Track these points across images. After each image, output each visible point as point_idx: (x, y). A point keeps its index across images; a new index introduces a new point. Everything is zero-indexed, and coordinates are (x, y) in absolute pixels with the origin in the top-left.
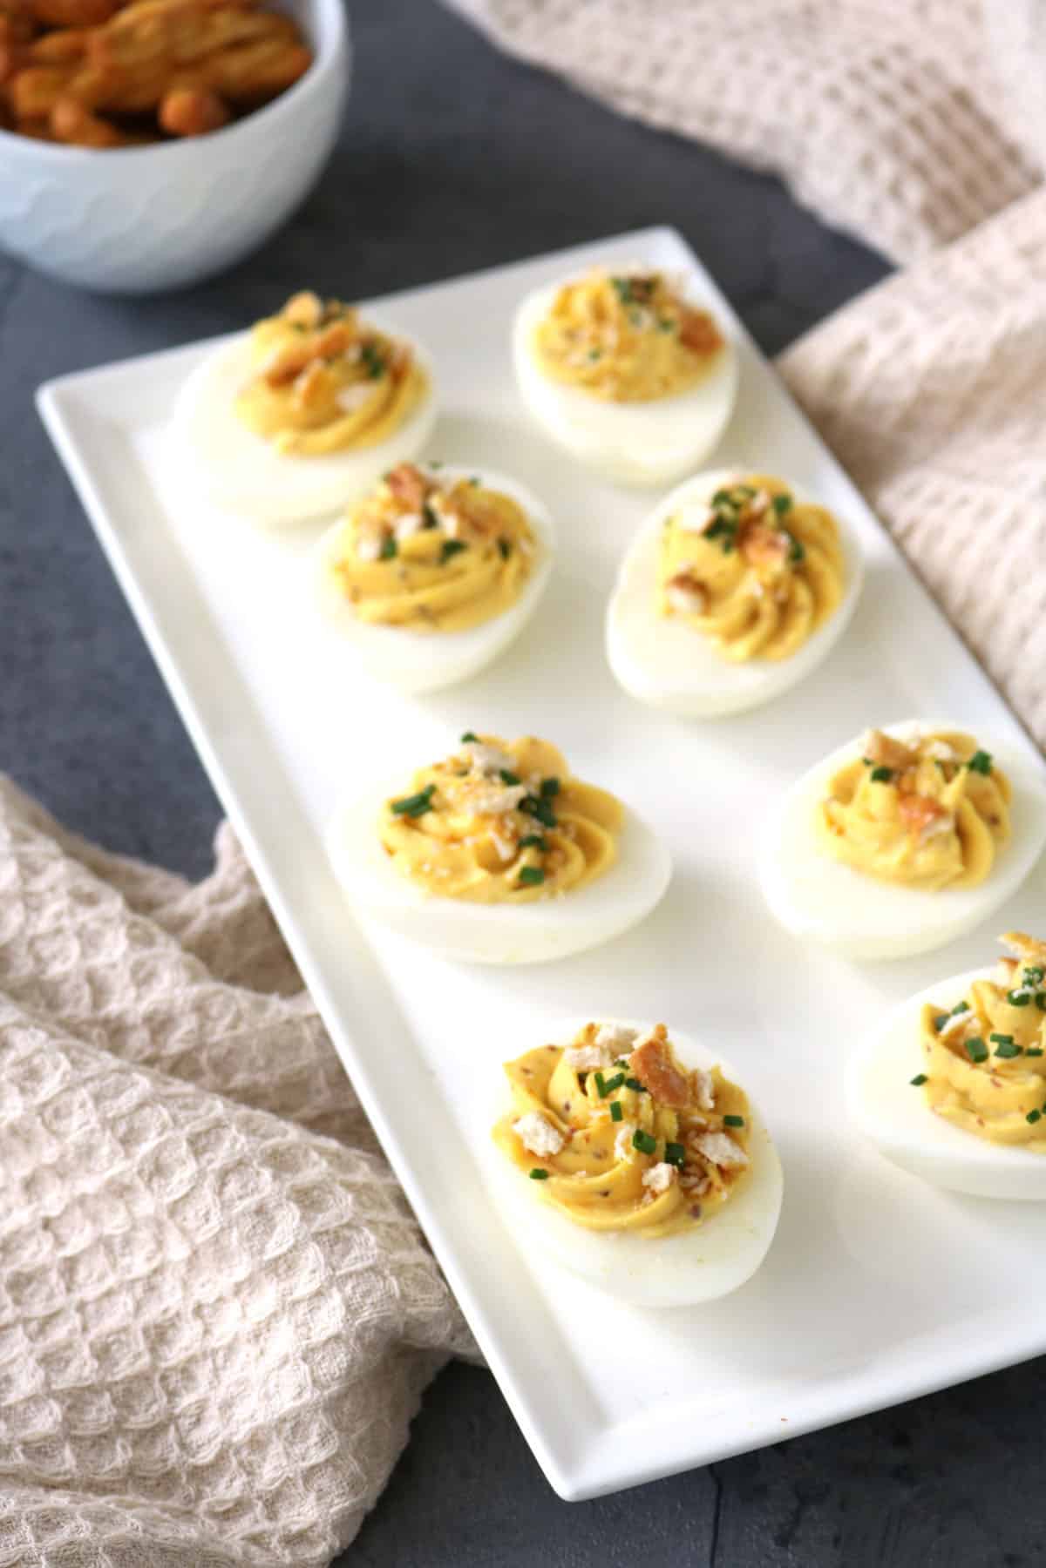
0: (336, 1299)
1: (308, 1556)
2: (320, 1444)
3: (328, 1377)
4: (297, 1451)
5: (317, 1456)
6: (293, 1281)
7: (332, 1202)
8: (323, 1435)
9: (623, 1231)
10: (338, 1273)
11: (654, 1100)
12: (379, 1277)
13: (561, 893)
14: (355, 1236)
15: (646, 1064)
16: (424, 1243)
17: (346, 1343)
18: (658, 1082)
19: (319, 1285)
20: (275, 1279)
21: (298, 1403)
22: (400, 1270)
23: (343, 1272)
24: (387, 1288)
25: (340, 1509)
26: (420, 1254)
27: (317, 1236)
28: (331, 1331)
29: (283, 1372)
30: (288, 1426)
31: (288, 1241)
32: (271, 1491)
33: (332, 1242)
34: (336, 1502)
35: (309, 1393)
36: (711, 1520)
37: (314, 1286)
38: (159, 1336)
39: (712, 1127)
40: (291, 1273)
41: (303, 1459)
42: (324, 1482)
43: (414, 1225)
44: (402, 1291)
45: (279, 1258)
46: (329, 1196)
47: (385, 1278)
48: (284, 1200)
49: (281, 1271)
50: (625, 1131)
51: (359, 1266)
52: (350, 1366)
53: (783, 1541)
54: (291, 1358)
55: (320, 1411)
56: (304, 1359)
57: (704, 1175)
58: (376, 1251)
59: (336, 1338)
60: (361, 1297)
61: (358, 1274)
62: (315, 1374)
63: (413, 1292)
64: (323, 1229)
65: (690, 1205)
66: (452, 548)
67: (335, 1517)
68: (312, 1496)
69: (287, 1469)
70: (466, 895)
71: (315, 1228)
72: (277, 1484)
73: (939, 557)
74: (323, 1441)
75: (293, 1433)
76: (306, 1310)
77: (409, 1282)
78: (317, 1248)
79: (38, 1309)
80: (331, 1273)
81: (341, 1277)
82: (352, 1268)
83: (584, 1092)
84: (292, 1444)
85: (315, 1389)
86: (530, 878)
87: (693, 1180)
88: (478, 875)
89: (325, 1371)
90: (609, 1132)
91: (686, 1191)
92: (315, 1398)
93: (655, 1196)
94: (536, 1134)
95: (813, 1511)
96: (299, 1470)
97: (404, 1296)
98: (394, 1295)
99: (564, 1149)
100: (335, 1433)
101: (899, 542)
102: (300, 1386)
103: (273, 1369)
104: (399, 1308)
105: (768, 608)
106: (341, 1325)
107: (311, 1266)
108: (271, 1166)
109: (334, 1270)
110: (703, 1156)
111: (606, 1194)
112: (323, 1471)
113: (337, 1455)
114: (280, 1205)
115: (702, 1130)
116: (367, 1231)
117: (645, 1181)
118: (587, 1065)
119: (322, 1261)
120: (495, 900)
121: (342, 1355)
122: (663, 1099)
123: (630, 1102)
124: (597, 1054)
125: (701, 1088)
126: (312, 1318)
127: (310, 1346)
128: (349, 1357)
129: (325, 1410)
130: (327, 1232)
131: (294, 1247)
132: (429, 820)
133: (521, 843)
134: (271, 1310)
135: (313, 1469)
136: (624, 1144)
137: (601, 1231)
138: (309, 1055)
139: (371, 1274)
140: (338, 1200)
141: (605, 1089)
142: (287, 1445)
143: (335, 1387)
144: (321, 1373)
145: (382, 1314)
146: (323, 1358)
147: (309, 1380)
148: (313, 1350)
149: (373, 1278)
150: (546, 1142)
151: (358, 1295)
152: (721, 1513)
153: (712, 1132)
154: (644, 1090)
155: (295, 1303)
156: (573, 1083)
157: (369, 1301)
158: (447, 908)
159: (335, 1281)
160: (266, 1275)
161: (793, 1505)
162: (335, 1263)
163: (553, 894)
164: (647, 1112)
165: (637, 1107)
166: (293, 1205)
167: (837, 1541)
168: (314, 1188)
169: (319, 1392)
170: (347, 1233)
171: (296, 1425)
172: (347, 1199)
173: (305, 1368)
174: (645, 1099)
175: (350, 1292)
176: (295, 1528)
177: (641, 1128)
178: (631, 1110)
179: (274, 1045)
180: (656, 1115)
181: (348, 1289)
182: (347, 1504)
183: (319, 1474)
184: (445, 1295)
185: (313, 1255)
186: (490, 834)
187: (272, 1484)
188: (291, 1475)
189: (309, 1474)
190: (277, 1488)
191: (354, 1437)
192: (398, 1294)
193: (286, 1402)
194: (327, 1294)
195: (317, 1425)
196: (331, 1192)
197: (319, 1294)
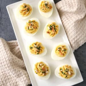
38: (16, 83)
73: (65, 25)
79: (9, 81)
101: (62, 23)
115: (46, 71)
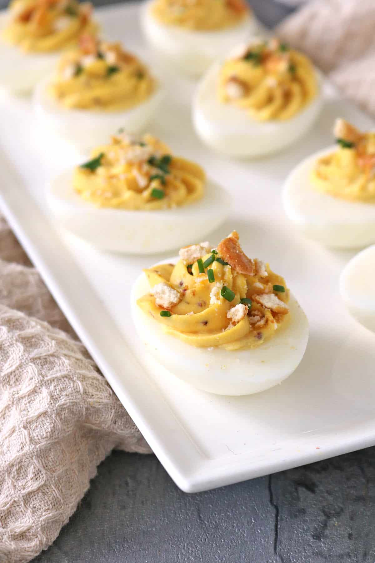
0: (45, 393)
1: (26, 546)
2: (34, 479)
3: (39, 437)
4: (20, 484)
5: (33, 486)
6: (20, 386)
7: (43, 345)
8: (36, 473)
9: (216, 346)
10: (46, 379)
11: (233, 269)
12: (71, 382)
13: (174, 205)
14: (56, 360)
15: (228, 250)
16: (98, 371)
17: (51, 417)
18: (235, 259)
19: (34, 385)
20: (8, 387)
21: (21, 453)
22: (83, 378)
23: (49, 378)
24: (75, 387)
25: (47, 518)
26: (96, 374)
27: (33, 360)
28: (42, 410)
29: (13, 437)
30: (15, 469)
31: (15, 364)
32: (4, 511)
33: (43, 364)
34: (43, 514)
35: (28, 447)
36: (273, 528)
37: (31, 387)
39: (267, 291)
40: (18, 383)
41: (24, 489)
42: (36, 502)
43: (93, 363)
44: (84, 389)
45: (11, 373)
46: (41, 342)
47: (74, 382)
48: (14, 342)
49: (12, 382)
50: (216, 287)
51: (59, 374)
52: (53, 432)
53: (318, 537)
54: (17, 429)
55: (34, 458)
56: (25, 428)
57: (263, 316)
58: (69, 368)
59: (45, 414)
60: (60, 391)
61: (58, 379)
62: (31, 435)
63: (91, 391)
64: (36, 356)
65: (255, 332)
66: (112, 70)
67: (43, 523)
68: (30, 511)
69: (14, 496)
70: (121, 206)
71: (32, 355)
72: (8, 506)
74: (36, 476)
75: (18, 474)
76: (27, 402)
77: (89, 386)
78: (33, 365)
80: (42, 378)
81: (48, 381)
82: (54, 376)
83: (191, 274)
84: (17, 480)
85: (32, 444)
86: (157, 196)
87: (257, 318)
88: (128, 195)
89: (37, 433)
90: (207, 289)
91: (253, 324)
92: (31, 449)
93: (234, 324)
94: (163, 292)
95: (334, 521)
96: (21, 496)
97: (85, 392)
98: (79, 391)
99: (180, 301)
100: (44, 471)
102: (22, 443)
103: (6, 438)
104: (83, 399)
105: (278, 94)
106: (47, 406)
107: (30, 376)
108: (8, 326)
109: (43, 377)
110: (262, 305)
111: (206, 323)
112: (36, 496)
113: (45, 485)
114: (11, 345)
115: (260, 292)
116: (63, 358)
117: (229, 316)
118: (192, 257)
119: (36, 372)
120: (137, 208)
121: (48, 424)
122: (238, 269)
123: (219, 270)
124: (198, 249)
125: (260, 266)
126: (30, 406)
127: (28, 420)
128: (52, 425)
129: (38, 457)
130: (39, 358)
131: (20, 366)
132: (101, 171)
133: (151, 179)
134: (6, 404)
135: (30, 495)
136: (216, 295)
137: (204, 346)
138: (33, 290)
139: (65, 379)
140: (46, 344)
141: (202, 267)
142: (14, 480)
143: (43, 443)
144: (35, 435)
145: (71, 401)
146: (37, 427)
147: (28, 440)
148: (30, 422)
149: (67, 382)
150: (170, 296)
151: (58, 390)
152: (279, 523)
153: (267, 294)
154: (227, 264)
155: (20, 399)
156: (185, 270)
157: (64, 393)
158: (110, 213)
159: (45, 383)
160: (3, 386)
161: (322, 518)
162: (43, 373)
163: (169, 207)
164: (229, 276)
165: (223, 274)
166: (19, 344)
167: (350, 536)
168: (33, 337)
169: (33, 446)
170: (52, 359)
171: (19, 468)
172: (51, 343)
173: (26, 432)
174: (228, 268)
175: (53, 389)
176: (18, 531)
177: (225, 285)
178: (220, 276)
179: (13, 284)
180: (234, 279)
181: (52, 388)
182: (51, 515)
183: (34, 498)
184: (110, 395)
185: (31, 370)
186: (135, 173)
187: (5, 506)
188: (16, 499)
189: (28, 498)
190: (8, 509)
191: (55, 474)
192: (82, 391)
193: (12, 455)
194: (39, 391)
195: (32, 466)
196: (43, 340)
197: (34, 391)
